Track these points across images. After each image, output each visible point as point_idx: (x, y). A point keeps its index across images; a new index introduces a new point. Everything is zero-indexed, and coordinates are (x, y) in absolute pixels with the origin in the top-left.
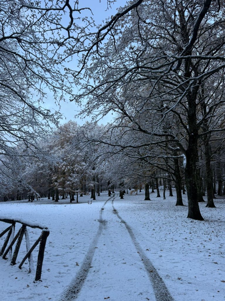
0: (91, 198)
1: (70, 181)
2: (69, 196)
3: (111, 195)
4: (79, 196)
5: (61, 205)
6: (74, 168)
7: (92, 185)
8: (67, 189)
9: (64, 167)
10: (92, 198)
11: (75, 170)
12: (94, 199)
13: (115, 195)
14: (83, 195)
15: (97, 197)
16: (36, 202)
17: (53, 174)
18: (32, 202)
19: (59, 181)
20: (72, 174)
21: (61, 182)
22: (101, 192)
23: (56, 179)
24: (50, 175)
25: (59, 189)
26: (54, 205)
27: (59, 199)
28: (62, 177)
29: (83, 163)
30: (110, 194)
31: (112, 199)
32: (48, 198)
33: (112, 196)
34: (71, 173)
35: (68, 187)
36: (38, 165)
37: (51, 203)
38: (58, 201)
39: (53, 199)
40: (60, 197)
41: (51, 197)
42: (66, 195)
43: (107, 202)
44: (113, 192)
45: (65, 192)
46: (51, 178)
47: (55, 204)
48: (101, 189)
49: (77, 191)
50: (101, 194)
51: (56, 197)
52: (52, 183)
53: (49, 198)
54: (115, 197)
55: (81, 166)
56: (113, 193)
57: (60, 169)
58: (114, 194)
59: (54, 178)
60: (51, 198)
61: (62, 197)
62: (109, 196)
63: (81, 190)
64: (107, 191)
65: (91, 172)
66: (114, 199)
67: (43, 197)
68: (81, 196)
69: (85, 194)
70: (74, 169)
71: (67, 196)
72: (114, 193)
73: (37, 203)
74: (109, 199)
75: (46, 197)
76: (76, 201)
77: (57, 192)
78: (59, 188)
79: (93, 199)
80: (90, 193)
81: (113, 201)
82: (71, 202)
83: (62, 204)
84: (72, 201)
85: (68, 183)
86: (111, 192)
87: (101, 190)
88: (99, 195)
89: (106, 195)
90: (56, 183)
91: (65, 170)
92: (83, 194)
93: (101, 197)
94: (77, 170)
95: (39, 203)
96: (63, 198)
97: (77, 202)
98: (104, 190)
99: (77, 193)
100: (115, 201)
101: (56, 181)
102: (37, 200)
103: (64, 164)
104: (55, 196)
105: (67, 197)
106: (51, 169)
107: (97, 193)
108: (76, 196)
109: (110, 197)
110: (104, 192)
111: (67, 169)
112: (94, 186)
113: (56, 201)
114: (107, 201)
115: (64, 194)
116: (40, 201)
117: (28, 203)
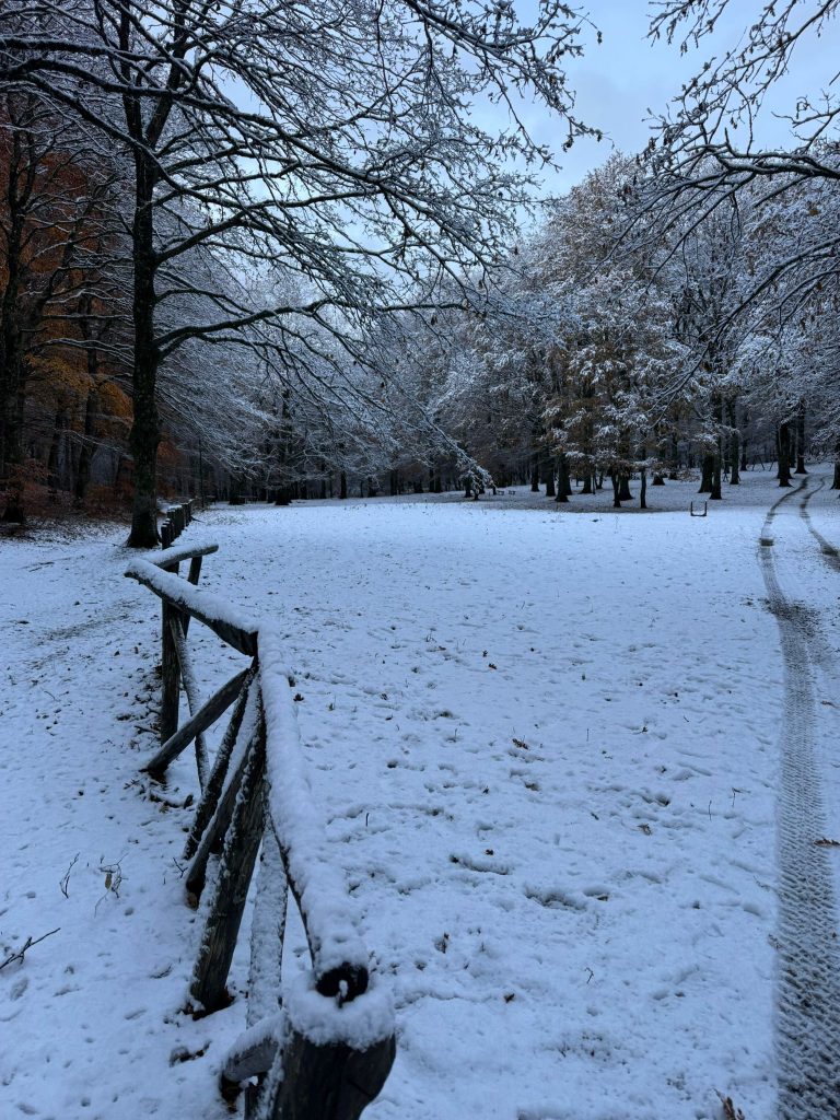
0: (700, 492)
1: (615, 422)
2: (608, 484)
3: (790, 482)
4: (650, 481)
5: (578, 515)
6: (631, 367)
7: (710, 437)
8: (601, 454)
9: (590, 365)
10: (706, 491)
11: (636, 376)
12: (716, 495)
13: (809, 484)
14: (665, 480)
15: (725, 489)
16: (492, 500)
17: (544, 397)
18: (476, 499)
19: (569, 422)
20: (621, 393)
21: (577, 426)
22: (744, 469)
23: (558, 414)
24: (536, 401)
25: (570, 453)
26: (554, 515)
27: (570, 493)
28: (580, 407)
29: (673, 345)
30: (784, 478)
31: (799, 498)
32: (530, 487)
33: (795, 484)
34: (619, 389)
35: (606, 447)
36: (490, 364)
37: (541, 507)
38: (566, 500)
39: (550, 492)
40: (573, 484)
41: (542, 483)
42: (598, 478)
43: (776, 511)
44: (801, 470)
45: (592, 466)
46: (540, 413)
47: (556, 509)
48: (744, 456)
49: (643, 463)
50: (742, 475)
51: (559, 485)
52: (544, 432)
53: (535, 489)
54: (810, 489)
55: (661, 355)
56: (798, 475)
57: (572, 375)
58: (804, 476)
59: (550, 411)
60: (543, 487)
61: (582, 484)
62: (784, 483)
63: (660, 460)
64: (769, 465)
65: (704, 385)
66: (807, 497)
67: (515, 484)
68: (658, 482)
69: (673, 477)
70: (632, 373)
71: (601, 483)
72: (805, 472)
73: (492, 503)
74: (782, 499)
75: (524, 483)
76: (637, 501)
77: (564, 466)
78: (570, 449)
79: (712, 498)
80: (697, 472)
81: (803, 506)
82: (617, 505)
83: (581, 511)
84: (623, 503)
85: (607, 429)
86: (792, 471)
87: (745, 462)
88: (735, 481)
89: (766, 480)
90: (557, 432)
91: (591, 377)
92: (666, 476)
93: (743, 489)
94: (643, 374)
95: (501, 504)
96: (586, 490)
97: (644, 507)
98: (756, 460)
99: (642, 470)
100: (814, 506)
101: (559, 425)
102: (495, 493)
103: (587, 354)
104: (556, 483)
105: (599, 487)
106: (539, 378)
107: (727, 472)
108: (640, 482)
109: (785, 491)
110: (758, 467)
111: (600, 371)
112: (719, 440)
113: (561, 498)
114: (777, 505)
115: (588, 474)
116: (503, 497)
117: (463, 504)
